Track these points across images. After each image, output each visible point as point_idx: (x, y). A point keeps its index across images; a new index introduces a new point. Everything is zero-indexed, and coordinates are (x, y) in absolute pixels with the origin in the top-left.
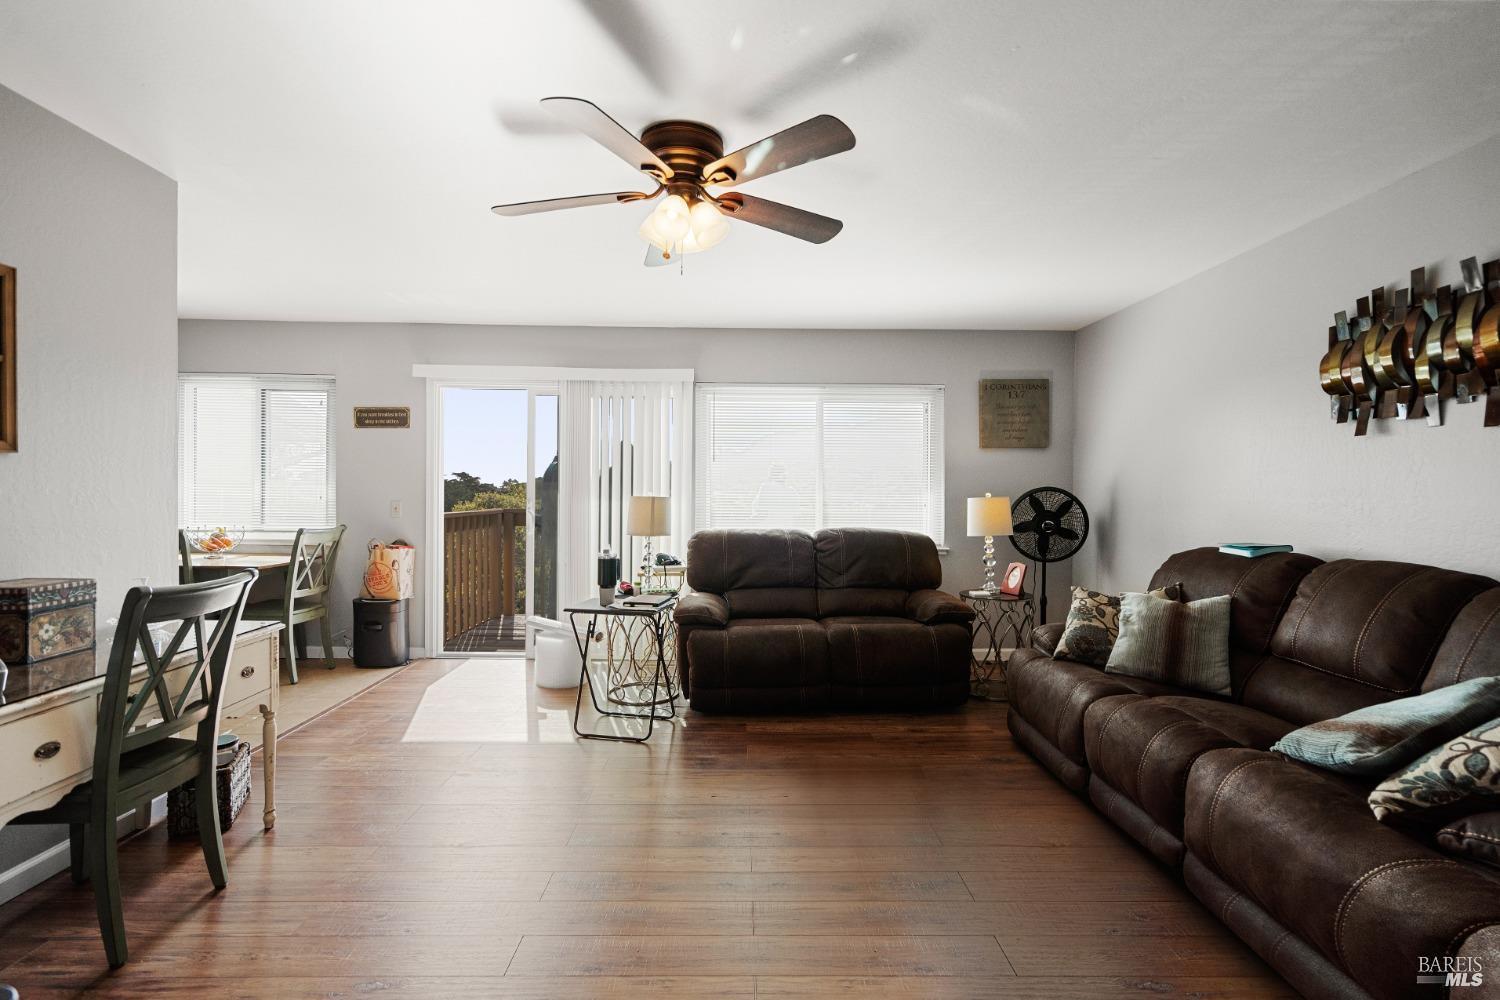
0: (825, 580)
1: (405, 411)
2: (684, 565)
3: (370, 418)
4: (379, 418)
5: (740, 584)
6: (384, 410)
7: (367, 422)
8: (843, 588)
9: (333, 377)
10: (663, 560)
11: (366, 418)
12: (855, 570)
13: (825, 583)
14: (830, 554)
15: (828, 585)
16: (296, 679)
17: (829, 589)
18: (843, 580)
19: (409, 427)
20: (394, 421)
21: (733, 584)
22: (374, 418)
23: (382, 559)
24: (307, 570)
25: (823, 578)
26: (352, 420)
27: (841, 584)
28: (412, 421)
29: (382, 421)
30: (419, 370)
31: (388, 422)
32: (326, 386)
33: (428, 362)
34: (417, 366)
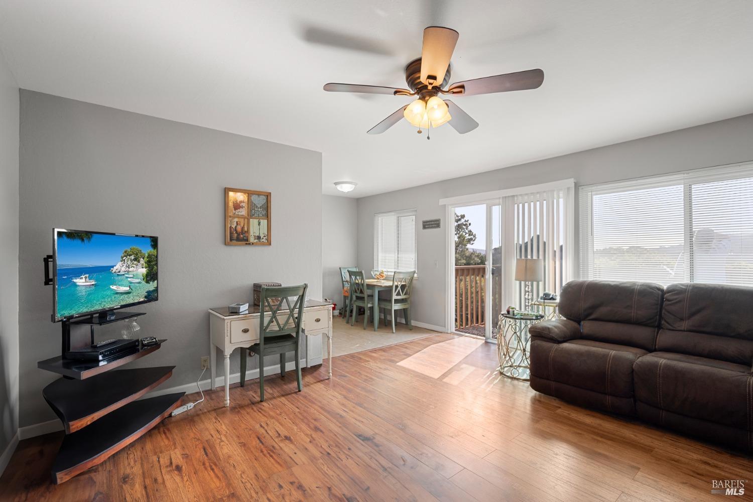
0: (668, 323)
1: (438, 221)
2: (558, 300)
4: (430, 225)
5: (592, 317)
6: (431, 221)
7: (426, 227)
8: (684, 331)
9: (416, 209)
10: (547, 297)
11: (426, 225)
12: (697, 318)
13: (667, 325)
14: (676, 303)
15: (670, 327)
16: (394, 332)
17: (670, 330)
18: (685, 325)
19: (440, 227)
21: (589, 315)
22: (428, 225)
24: (399, 288)
25: (665, 321)
26: (422, 226)
27: (682, 328)
28: (441, 224)
30: (442, 202)
31: (434, 226)
32: (414, 213)
33: (447, 197)
34: (442, 200)
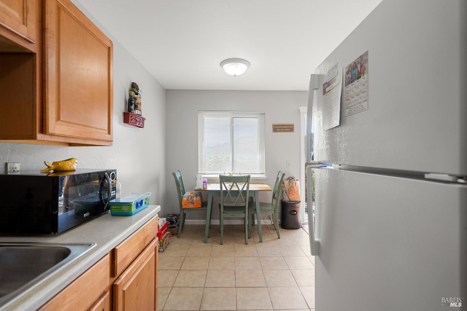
1: (292, 125)
3: (279, 128)
4: (282, 128)
6: (284, 125)
7: (277, 130)
9: (264, 112)
11: (277, 128)
19: (294, 132)
20: (289, 130)
22: (280, 128)
23: (295, 185)
26: (271, 129)
28: (295, 129)
29: (283, 130)
31: (286, 130)
